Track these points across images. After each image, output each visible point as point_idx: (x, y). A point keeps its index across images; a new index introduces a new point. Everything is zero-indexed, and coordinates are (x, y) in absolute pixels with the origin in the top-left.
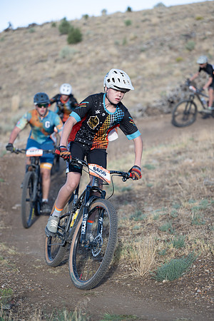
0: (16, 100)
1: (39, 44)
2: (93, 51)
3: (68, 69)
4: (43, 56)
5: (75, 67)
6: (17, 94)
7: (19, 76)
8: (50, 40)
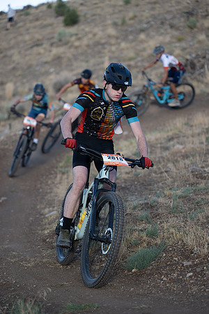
0: (10, 87)
1: (34, 27)
3: (64, 53)
4: (38, 40)
5: (72, 50)
6: (11, 81)
7: (14, 62)
8: (45, 23)
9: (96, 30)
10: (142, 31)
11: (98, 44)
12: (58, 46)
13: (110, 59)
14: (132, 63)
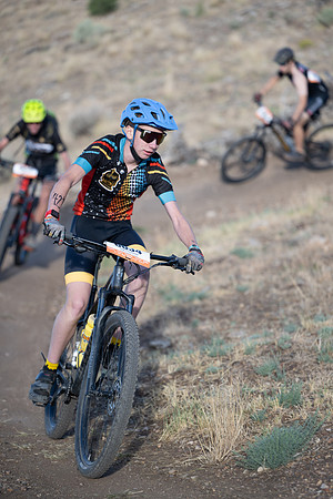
1: (34, 16)
2: (139, 28)
3: (89, 65)
4: (41, 40)
5: (105, 60)
8: (54, 8)
9: (149, 24)
10: (235, 27)
11: (152, 49)
12: (78, 52)
13: (177, 77)
14: (217, 86)
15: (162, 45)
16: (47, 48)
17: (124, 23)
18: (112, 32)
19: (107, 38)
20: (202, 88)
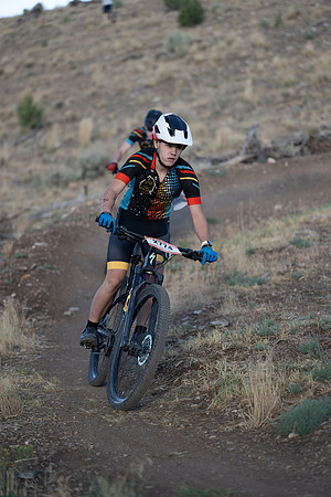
0: (86, 125)
1: (130, 28)
2: (222, 38)
3: (178, 71)
4: (136, 49)
5: (192, 67)
6: (89, 115)
7: (94, 84)
8: (147, 20)
9: (232, 34)
10: (309, 38)
11: (234, 57)
12: (168, 60)
13: (255, 83)
14: (291, 91)
15: (244, 53)
16: (141, 56)
17: (211, 34)
18: (199, 42)
19: (194, 47)
20: (278, 93)
